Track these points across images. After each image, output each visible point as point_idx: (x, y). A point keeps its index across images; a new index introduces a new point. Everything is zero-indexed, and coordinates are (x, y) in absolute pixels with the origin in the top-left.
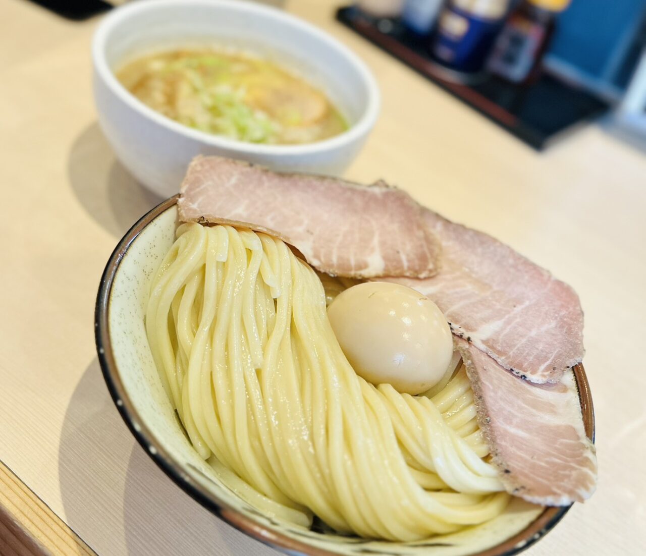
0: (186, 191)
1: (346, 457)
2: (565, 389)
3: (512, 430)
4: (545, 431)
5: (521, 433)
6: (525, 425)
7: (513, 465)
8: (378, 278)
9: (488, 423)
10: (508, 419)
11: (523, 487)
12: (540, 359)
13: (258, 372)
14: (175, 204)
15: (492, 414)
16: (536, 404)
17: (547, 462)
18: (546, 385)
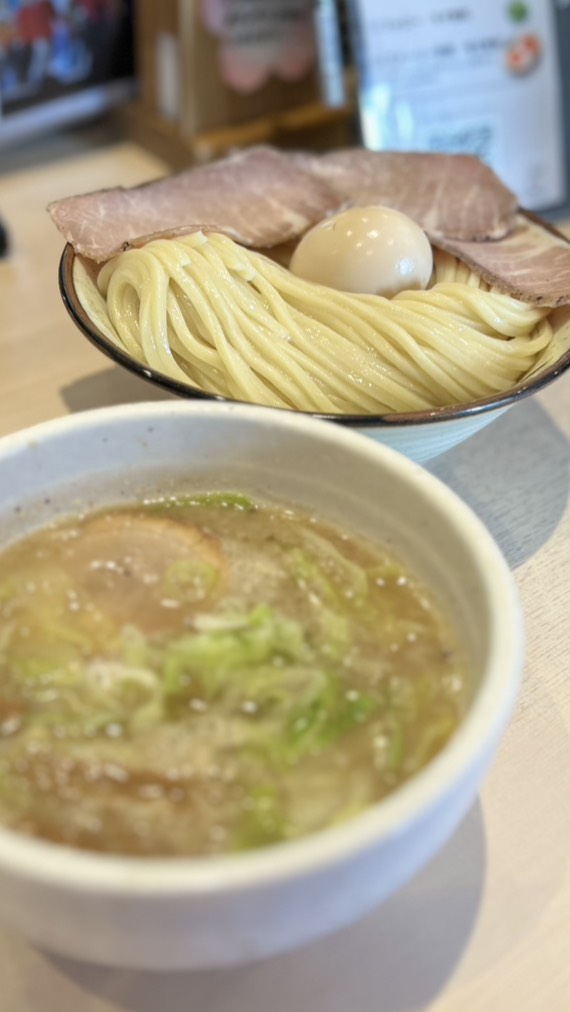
0: (74, 237)
1: (427, 351)
2: (524, 229)
3: (516, 273)
4: (537, 261)
5: (524, 271)
6: (522, 265)
7: (539, 292)
8: (308, 229)
9: (496, 278)
10: (507, 268)
11: (561, 298)
12: (488, 219)
13: (292, 343)
14: (75, 255)
15: (492, 271)
16: (512, 250)
17: (561, 277)
18: (510, 234)
